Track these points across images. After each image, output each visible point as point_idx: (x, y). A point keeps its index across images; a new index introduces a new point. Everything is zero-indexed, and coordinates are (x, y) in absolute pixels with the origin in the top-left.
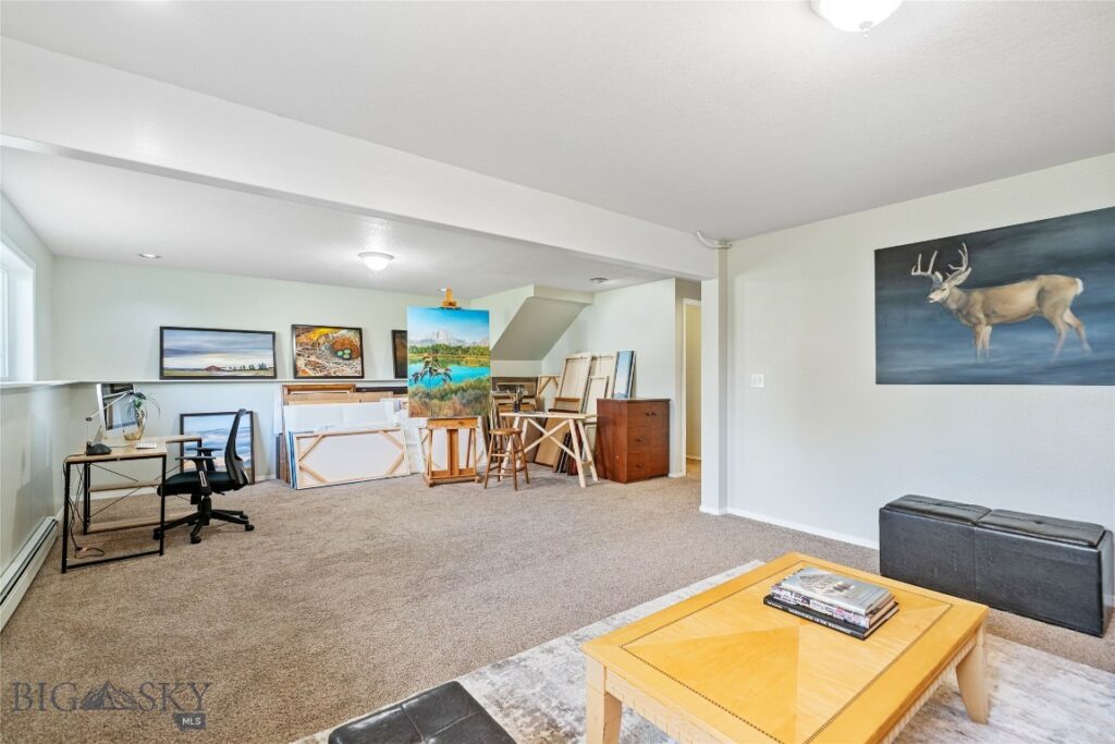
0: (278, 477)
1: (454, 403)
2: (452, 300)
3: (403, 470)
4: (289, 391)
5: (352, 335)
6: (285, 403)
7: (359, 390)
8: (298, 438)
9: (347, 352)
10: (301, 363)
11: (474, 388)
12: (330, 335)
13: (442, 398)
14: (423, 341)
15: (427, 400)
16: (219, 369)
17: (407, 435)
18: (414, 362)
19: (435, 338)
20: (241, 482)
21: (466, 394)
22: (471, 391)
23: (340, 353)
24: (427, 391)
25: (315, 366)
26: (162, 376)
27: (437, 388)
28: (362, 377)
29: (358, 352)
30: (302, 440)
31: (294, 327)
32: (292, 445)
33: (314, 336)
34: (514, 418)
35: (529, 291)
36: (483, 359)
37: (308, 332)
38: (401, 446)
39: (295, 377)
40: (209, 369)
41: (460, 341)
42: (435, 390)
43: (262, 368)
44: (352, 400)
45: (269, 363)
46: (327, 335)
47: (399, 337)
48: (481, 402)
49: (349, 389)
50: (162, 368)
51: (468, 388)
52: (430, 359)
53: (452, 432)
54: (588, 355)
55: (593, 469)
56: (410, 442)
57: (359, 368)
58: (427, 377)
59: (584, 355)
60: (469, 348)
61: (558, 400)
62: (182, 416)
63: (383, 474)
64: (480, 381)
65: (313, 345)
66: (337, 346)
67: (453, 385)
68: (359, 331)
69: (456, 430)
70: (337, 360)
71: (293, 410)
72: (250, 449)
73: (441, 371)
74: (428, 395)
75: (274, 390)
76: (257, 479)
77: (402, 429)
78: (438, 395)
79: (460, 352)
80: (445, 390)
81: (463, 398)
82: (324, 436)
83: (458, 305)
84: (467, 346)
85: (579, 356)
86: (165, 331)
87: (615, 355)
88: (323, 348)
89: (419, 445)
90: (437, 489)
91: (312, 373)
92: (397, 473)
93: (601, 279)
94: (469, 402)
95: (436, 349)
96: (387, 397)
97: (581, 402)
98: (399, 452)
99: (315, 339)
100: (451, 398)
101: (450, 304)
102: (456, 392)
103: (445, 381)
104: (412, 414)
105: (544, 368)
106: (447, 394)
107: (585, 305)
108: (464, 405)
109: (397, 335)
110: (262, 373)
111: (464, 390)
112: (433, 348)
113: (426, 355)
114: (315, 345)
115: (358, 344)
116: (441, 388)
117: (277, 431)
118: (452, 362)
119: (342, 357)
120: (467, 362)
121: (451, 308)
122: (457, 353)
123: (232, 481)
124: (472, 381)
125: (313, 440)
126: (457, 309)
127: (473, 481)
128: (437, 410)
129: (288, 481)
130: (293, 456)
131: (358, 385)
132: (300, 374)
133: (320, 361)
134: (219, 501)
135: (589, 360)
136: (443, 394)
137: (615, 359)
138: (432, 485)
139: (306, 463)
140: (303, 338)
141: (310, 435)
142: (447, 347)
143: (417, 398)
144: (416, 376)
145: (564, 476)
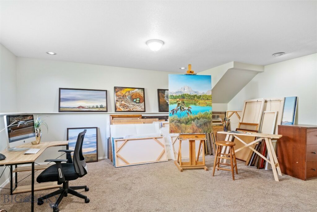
0: (108, 158)
1: (193, 126)
2: (192, 70)
3: (165, 158)
4: (113, 118)
5: (140, 92)
6: (111, 123)
7: (143, 117)
8: (116, 141)
9: (138, 99)
10: (118, 105)
11: (203, 118)
12: (131, 91)
13: (187, 123)
14: (177, 92)
15: (179, 124)
16: (83, 107)
17: (166, 141)
18: (172, 103)
19: (182, 90)
20: (83, 173)
21: (199, 121)
22: (201, 120)
23: (135, 100)
24: (179, 119)
25: (124, 106)
26: (60, 111)
27: (184, 118)
28: (145, 111)
29: (143, 100)
30: (118, 142)
31: (115, 88)
32: (113, 145)
33: (124, 92)
34: (226, 135)
35: (231, 65)
36: (208, 102)
37: (121, 90)
38: (163, 146)
39: (116, 111)
40: (79, 107)
41: (196, 92)
42: (183, 119)
43: (101, 107)
44: (140, 122)
45: (104, 105)
46: (129, 92)
47: (161, 92)
48: (207, 126)
49: (139, 117)
50: (59, 107)
51: (200, 118)
52: (180, 102)
53: (192, 142)
54: (262, 100)
55: (278, 168)
56: (167, 144)
57: (143, 107)
58: (179, 111)
59: (259, 100)
60: (201, 96)
61: (241, 124)
62: (68, 129)
63: (155, 160)
64: (207, 114)
65: (123, 96)
66: (134, 97)
67: (193, 116)
68: (143, 89)
69: (194, 141)
70: (134, 103)
71: (114, 127)
72: (96, 145)
73: (186, 108)
74: (179, 121)
75: (106, 117)
76: (100, 158)
77: (164, 137)
78: (185, 122)
79: (196, 98)
80: (188, 119)
81: (198, 123)
82: (128, 140)
83: (195, 73)
84: (200, 95)
85: (255, 100)
86: (61, 90)
87: (283, 99)
88: (127, 98)
89: (172, 146)
90: (184, 172)
91: (123, 110)
92: (162, 160)
93: (281, 53)
94: (201, 125)
95: (183, 97)
96: (156, 121)
97: (259, 125)
98: (162, 149)
99: (124, 93)
100: (191, 123)
101: (191, 72)
102: (194, 120)
103: (188, 113)
104: (171, 132)
105: (229, 107)
106: (189, 121)
107: (257, 73)
108: (198, 127)
109: (160, 91)
110: (101, 109)
111: (198, 119)
112: (182, 96)
113: (178, 100)
114: (124, 96)
115: (143, 96)
116: (186, 118)
117: (108, 136)
118: (192, 103)
119: (135, 102)
120: (199, 104)
121: (191, 74)
122: (194, 98)
123: (78, 174)
124: (202, 114)
125: (123, 142)
126: (194, 75)
127: (203, 169)
128: (184, 129)
129: (112, 161)
130: (114, 150)
131: (143, 115)
132: (118, 110)
133: (126, 104)
134: (72, 183)
135: (263, 102)
136: (187, 121)
137: (283, 102)
138: (182, 171)
139: (120, 154)
140: (119, 93)
141: (121, 139)
142: (189, 96)
143: (173, 123)
144: (173, 111)
145: (254, 169)
